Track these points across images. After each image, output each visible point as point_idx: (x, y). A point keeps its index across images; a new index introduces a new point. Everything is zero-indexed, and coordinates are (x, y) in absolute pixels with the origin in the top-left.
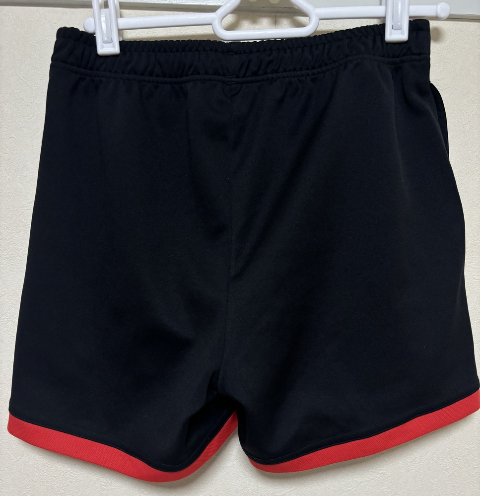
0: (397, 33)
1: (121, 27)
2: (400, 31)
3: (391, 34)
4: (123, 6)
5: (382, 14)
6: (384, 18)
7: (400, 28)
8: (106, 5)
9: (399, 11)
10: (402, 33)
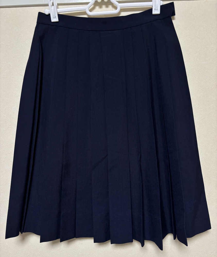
0: (156, 11)
1: (58, 12)
2: (157, 11)
3: (154, 12)
4: (59, 4)
5: (152, 5)
6: (152, 6)
7: (157, 10)
8: (53, 5)
9: (157, 3)
10: (158, 11)
